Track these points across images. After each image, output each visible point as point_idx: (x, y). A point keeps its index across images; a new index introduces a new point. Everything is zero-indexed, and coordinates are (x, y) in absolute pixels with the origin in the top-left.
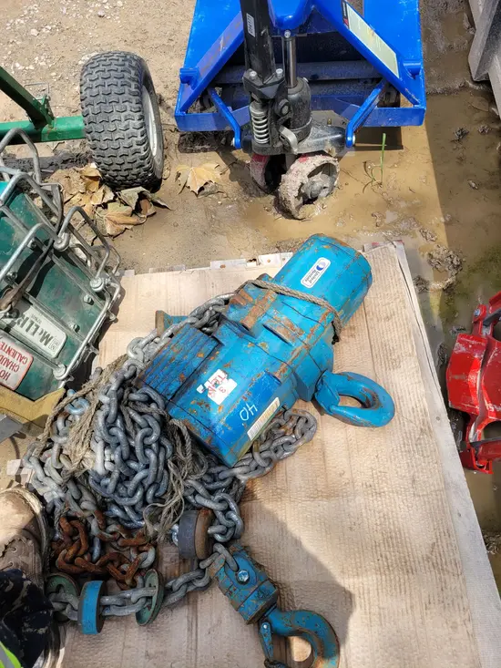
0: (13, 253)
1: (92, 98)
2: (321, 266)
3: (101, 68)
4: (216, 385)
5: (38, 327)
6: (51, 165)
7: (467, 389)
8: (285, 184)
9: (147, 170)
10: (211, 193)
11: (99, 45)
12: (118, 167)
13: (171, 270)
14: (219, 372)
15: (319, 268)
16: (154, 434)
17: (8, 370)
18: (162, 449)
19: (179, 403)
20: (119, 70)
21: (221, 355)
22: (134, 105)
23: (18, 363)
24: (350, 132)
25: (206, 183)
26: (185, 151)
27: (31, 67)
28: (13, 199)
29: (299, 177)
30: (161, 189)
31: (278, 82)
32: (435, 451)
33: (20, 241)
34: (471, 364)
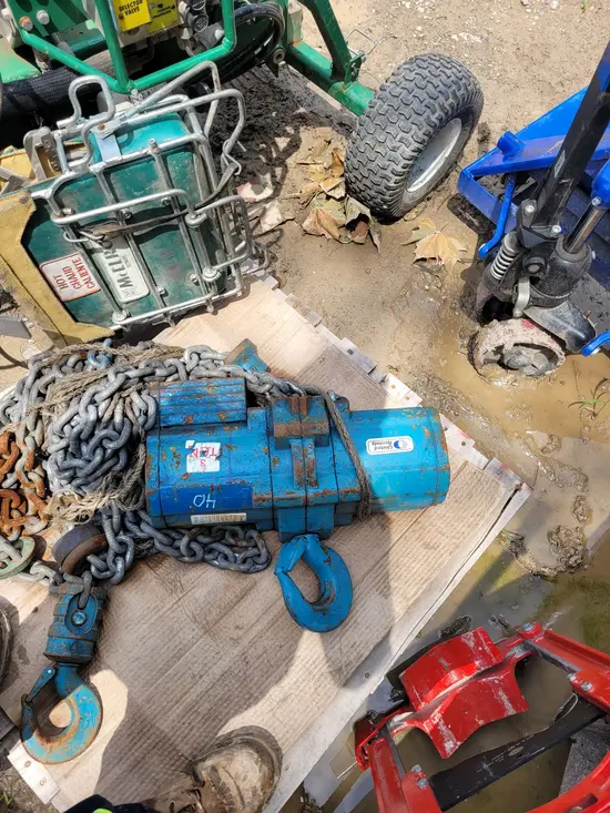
0: (142, 196)
1: (389, 96)
2: (400, 445)
3: (426, 73)
4: (203, 453)
5: (123, 269)
6: (327, 117)
7: (436, 679)
8: (489, 330)
9: (385, 202)
10: (431, 272)
11: (489, 33)
12: (360, 177)
13: (305, 313)
14: (217, 446)
15: (396, 445)
16: (115, 443)
17: (68, 282)
18: (115, 460)
19: (163, 437)
20: (439, 89)
21: (236, 432)
22: (420, 134)
23: (82, 283)
24: (597, 343)
25: (434, 259)
26: (453, 209)
27: (408, 5)
28: (180, 151)
29: (507, 338)
30: (392, 226)
31: (546, 238)
32: (329, 697)
33: (156, 190)
34: (466, 664)
